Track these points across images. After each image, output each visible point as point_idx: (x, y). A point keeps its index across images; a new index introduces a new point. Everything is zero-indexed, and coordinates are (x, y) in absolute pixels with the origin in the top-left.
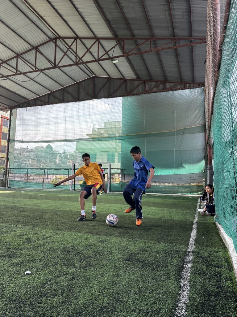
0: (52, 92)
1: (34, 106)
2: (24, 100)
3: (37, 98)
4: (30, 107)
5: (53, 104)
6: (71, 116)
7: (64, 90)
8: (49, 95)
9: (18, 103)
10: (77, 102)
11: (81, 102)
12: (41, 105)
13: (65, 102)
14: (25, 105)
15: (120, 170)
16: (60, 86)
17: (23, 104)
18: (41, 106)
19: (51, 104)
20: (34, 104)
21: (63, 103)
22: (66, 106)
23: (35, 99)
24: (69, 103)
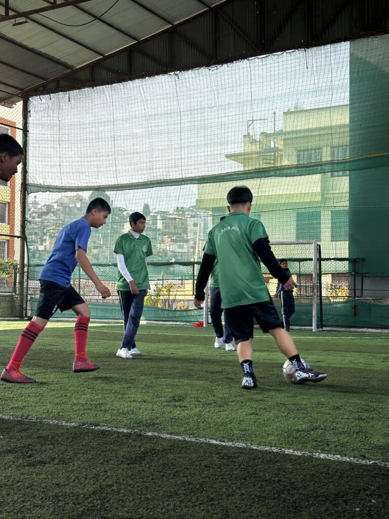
0: (140, 43)
1: (89, 86)
2: (60, 71)
3: (96, 63)
4: (79, 88)
5: (142, 76)
6: (196, 108)
7: (174, 33)
8: (130, 50)
9: (43, 78)
10: (213, 68)
11: (225, 65)
12: (111, 82)
13: (176, 70)
14: (62, 83)
15: (347, 262)
16: (162, 22)
17: (58, 81)
18: (108, 84)
19: (138, 78)
20: (89, 81)
21: (172, 73)
22: (180, 82)
23: (93, 67)
24: (190, 72)
